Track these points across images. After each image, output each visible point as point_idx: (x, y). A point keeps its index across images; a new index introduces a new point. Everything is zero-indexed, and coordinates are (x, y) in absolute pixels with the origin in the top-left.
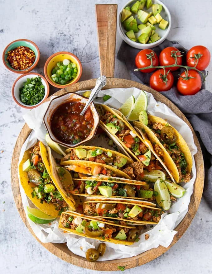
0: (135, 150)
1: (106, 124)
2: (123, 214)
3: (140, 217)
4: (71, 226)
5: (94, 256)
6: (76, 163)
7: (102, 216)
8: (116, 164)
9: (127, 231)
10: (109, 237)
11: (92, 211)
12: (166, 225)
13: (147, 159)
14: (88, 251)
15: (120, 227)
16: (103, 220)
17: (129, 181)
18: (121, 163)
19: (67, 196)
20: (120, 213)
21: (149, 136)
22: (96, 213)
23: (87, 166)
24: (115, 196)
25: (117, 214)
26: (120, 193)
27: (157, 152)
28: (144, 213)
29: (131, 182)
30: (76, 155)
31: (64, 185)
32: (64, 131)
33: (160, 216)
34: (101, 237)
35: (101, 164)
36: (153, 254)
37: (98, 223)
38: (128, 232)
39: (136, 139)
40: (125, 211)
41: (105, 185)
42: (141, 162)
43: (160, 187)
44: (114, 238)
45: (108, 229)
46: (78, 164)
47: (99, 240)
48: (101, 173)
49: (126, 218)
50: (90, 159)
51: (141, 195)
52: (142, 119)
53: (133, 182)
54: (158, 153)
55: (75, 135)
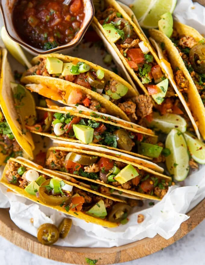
0: (143, 74)
1: (102, 24)
2: (107, 176)
3: (135, 185)
4: (20, 182)
5: (50, 235)
6: (43, 81)
7: (72, 174)
8: (109, 92)
9: (109, 205)
10: (76, 209)
11: (58, 163)
12: (174, 205)
13: (160, 92)
14: (41, 228)
15: (99, 196)
16: (73, 180)
17: (125, 124)
18: (118, 92)
19: (21, 132)
20: (102, 172)
21: (171, 55)
22: (64, 168)
23: (61, 90)
24: (97, 143)
25: (98, 174)
26: (106, 141)
27: (179, 82)
28: (143, 180)
29: (128, 126)
30: (46, 68)
31: (20, 115)
32: (33, 26)
33: (167, 188)
34: (63, 206)
35: (83, 88)
36: (146, 247)
37: (63, 183)
38: (112, 206)
39: (148, 57)
40: (111, 172)
41: (84, 123)
42: (151, 96)
43: (175, 142)
44: (86, 212)
45: (77, 195)
46: (47, 84)
47: (62, 213)
48: (80, 103)
49: (110, 183)
50: (66, 78)
51: (141, 150)
52: (164, 25)
53: (132, 126)
54: (180, 84)
55: (50, 34)
